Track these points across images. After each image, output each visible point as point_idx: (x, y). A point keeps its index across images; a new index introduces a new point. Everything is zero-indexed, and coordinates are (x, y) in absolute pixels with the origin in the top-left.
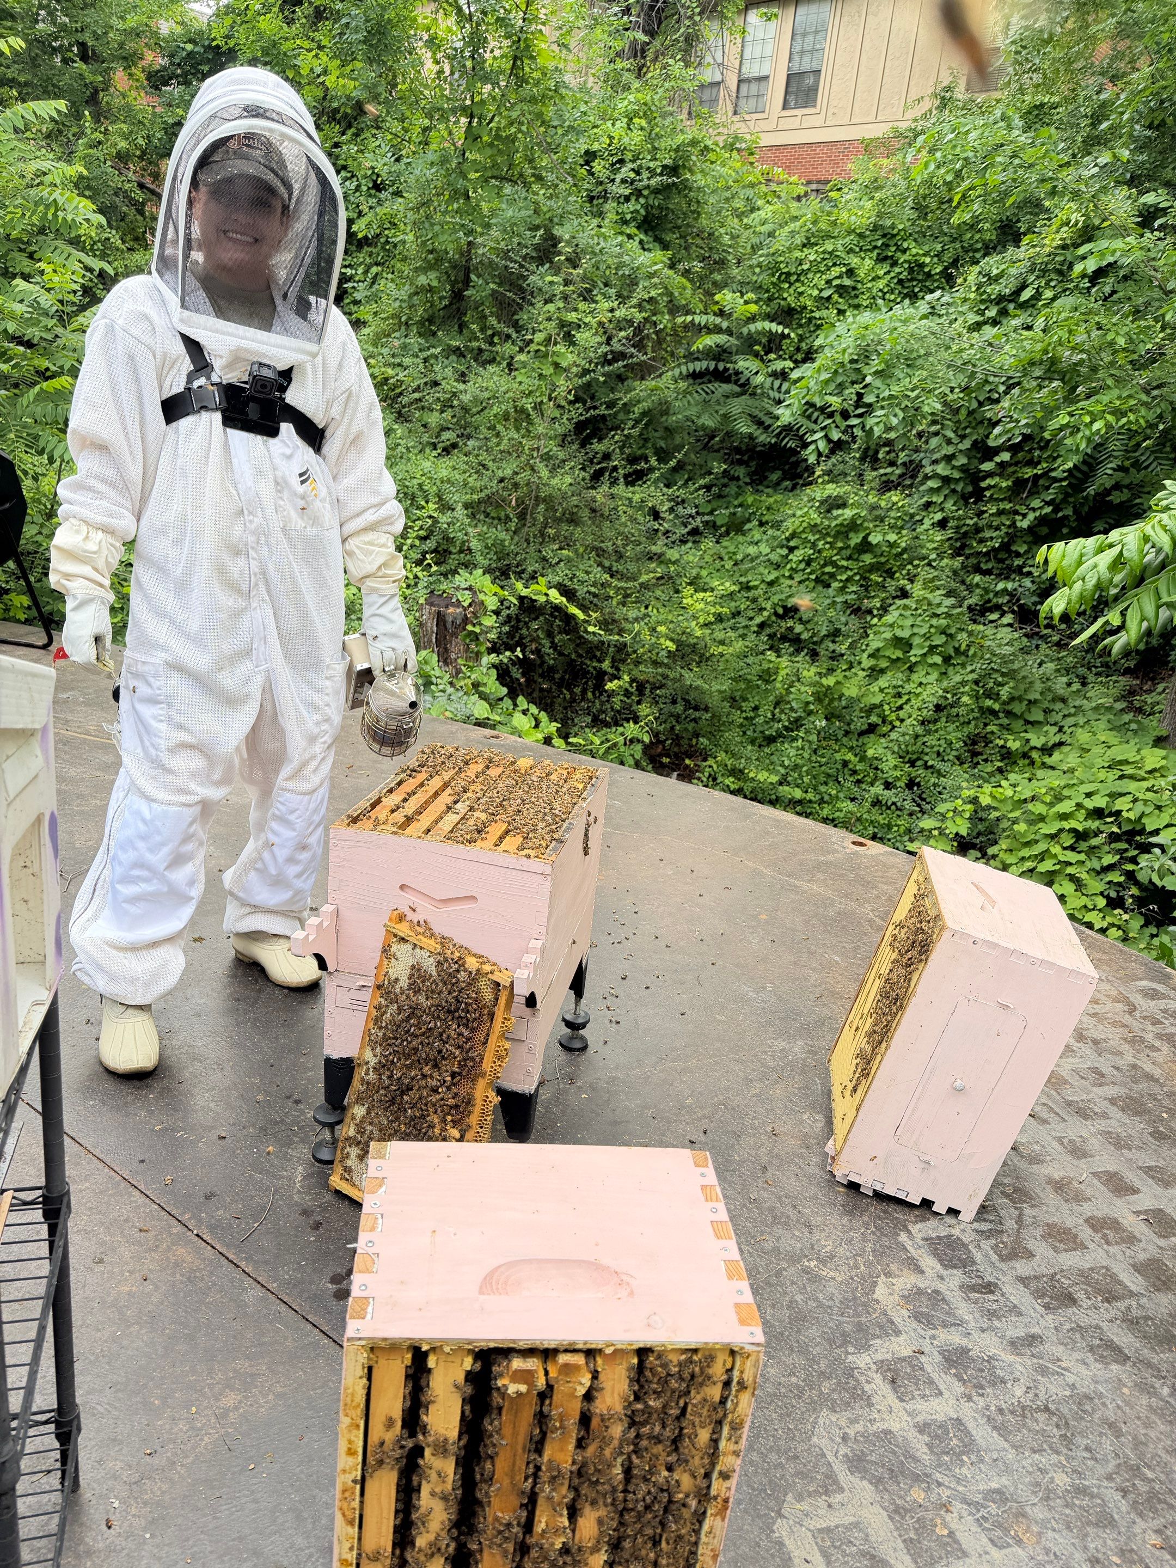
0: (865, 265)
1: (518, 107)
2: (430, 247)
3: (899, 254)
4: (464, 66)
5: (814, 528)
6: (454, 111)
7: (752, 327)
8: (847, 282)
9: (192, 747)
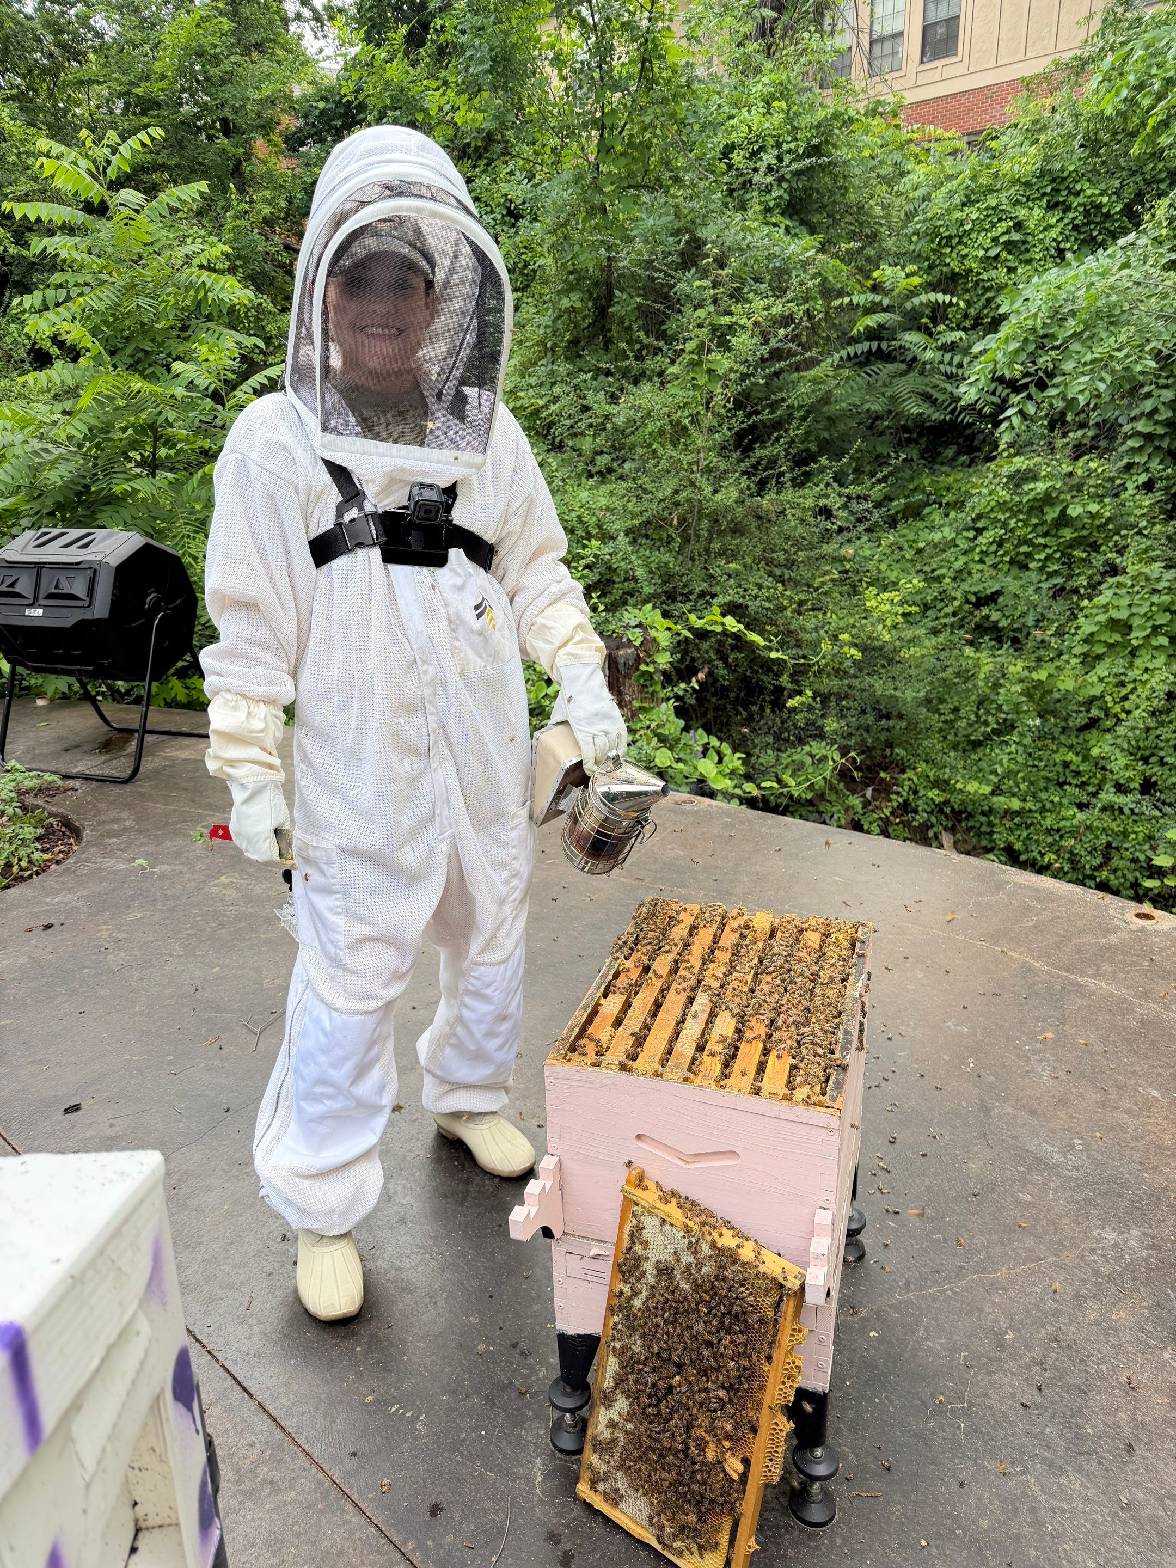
0: (1034, 215)
1: (650, 111)
2: (571, 268)
3: (1072, 198)
4: (592, 77)
5: (1002, 506)
6: (584, 126)
7: (916, 301)
8: (1016, 236)
9: (375, 939)
